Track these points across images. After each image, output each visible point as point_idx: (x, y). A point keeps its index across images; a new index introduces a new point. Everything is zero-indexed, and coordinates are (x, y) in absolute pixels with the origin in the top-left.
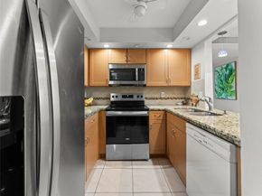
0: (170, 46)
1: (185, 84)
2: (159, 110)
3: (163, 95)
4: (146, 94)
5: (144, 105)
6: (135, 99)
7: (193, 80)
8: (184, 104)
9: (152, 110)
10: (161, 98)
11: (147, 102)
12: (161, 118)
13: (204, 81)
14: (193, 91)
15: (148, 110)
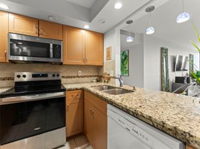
0: (87, 27)
1: (98, 64)
2: (77, 89)
3: (80, 73)
4: (63, 73)
5: (60, 85)
6: (50, 78)
7: (105, 61)
8: (98, 81)
9: (70, 90)
10: (78, 77)
11: (63, 81)
12: (79, 97)
13: (114, 61)
14: (105, 70)
15: (64, 90)
